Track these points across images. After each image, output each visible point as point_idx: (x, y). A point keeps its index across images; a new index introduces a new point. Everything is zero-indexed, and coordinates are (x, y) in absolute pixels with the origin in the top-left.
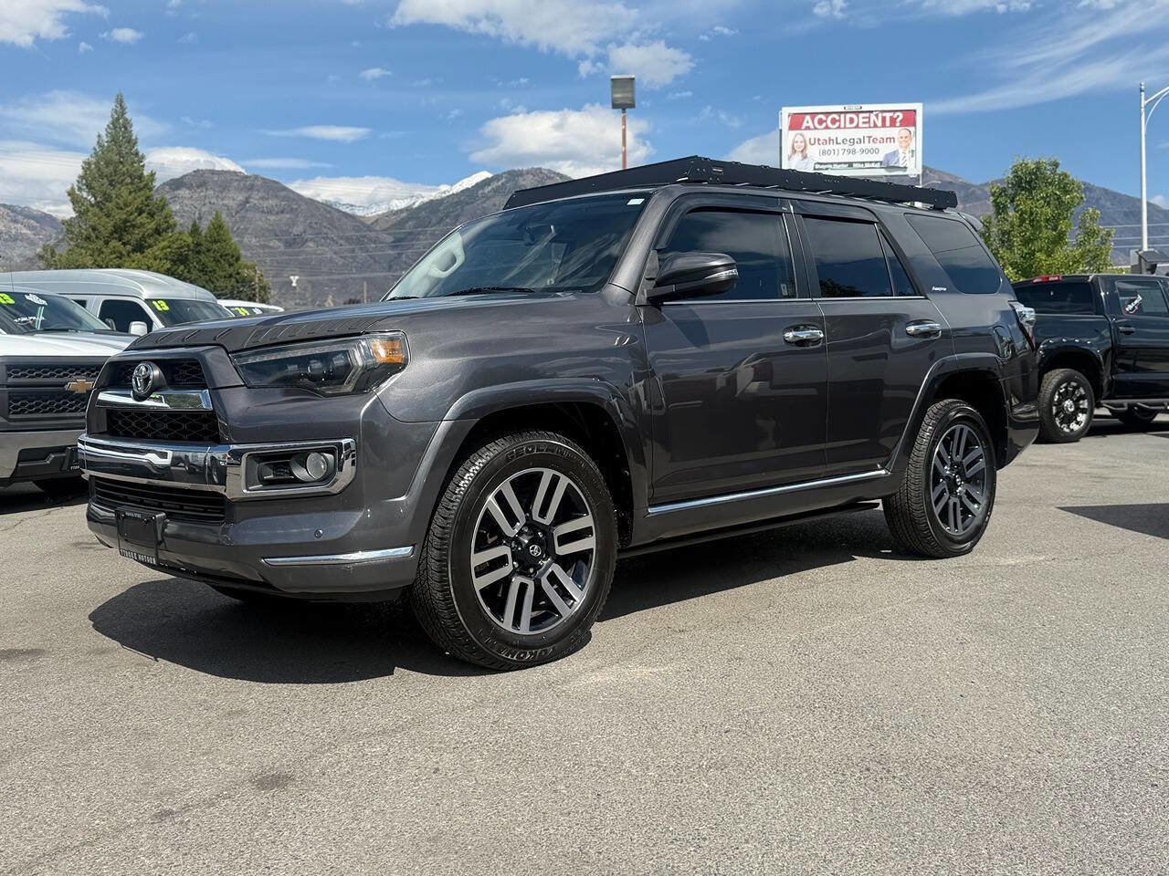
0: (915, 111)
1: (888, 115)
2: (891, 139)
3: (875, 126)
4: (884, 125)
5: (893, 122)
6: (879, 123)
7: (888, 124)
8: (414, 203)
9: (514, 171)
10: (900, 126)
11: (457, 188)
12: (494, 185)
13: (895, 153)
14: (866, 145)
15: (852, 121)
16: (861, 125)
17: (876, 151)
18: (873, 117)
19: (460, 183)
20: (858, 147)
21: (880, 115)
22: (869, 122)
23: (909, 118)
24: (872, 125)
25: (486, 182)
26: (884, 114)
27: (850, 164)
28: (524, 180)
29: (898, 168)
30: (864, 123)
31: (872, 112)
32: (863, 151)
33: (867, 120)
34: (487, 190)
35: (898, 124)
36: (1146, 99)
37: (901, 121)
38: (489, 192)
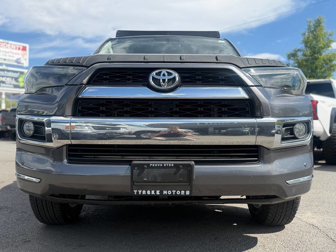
0: (26, 47)
1: (18, 46)
2: (18, 54)
3: (13, 49)
5: (19, 49)
6: (15, 48)
7: (17, 48)
10: (22, 50)
13: (20, 59)
14: (10, 54)
15: (5, 45)
16: (8, 47)
17: (14, 57)
18: (12, 46)
20: (7, 54)
23: (24, 49)
27: (5, 60)
29: (20, 63)
31: (12, 44)
32: (9, 56)
33: (10, 46)
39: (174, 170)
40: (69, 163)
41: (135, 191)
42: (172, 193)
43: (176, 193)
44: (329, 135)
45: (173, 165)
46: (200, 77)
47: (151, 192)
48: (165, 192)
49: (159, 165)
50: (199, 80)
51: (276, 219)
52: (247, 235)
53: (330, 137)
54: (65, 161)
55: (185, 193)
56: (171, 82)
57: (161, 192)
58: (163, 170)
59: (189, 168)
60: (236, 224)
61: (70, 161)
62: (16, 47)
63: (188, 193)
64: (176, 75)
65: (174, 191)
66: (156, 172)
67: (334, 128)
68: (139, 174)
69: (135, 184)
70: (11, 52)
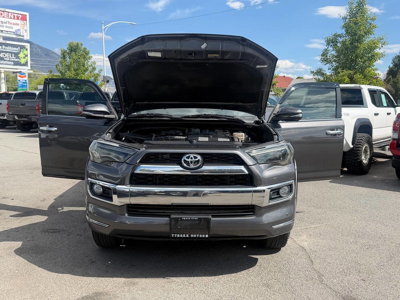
0: (26, 15)
1: (16, 15)
2: (17, 24)
3: (11, 18)
4: (14, 18)
5: (18, 18)
6: (12, 17)
7: (16, 18)
10: (21, 20)
13: (19, 30)
14: (7, 25)
15: (2, 14)
16: (5, 17)
17: (12, 28)
18: (10, 14)
20: (4, 25)
21: (13, 14)
22: (8, 16)
23: (24, 18)
24: (10, 17)
26: (14, 14)
27: (2, 31)
29: (21, 36)
30: (6, 16)
31: (9, 12)
32: (7, 27)
33: (7, 15)
35: (20, 19)
36: (104, 27)
37: (21, 18)
39: (198, 222)
40: (129, 215)
41: (173, 235)
42: (197, 236)
43: (199, 236)
44: (352, 146)
45: (197, 219)
46: (216, 158)
47: (183, 236)
48: (192, 236)
49: (188, 219)
50: (215, 160)
51: (272, 245)
52: (251, 256)
53: (352, 148)
54: (126, 215)
55: (205, 236)
56: (196, 163)
57: (190, 235)
58: (191, 222)
59: (208, 221)
60: (245, 247)
61: (130, 215)
62: (14, 16)
63: (207, 236)
64: (199, 157)
65: (198, 235)
66: (186, 223)
67: (358, 138)
68: (175, 225)
69: (172, 230)
70: (8, 23)
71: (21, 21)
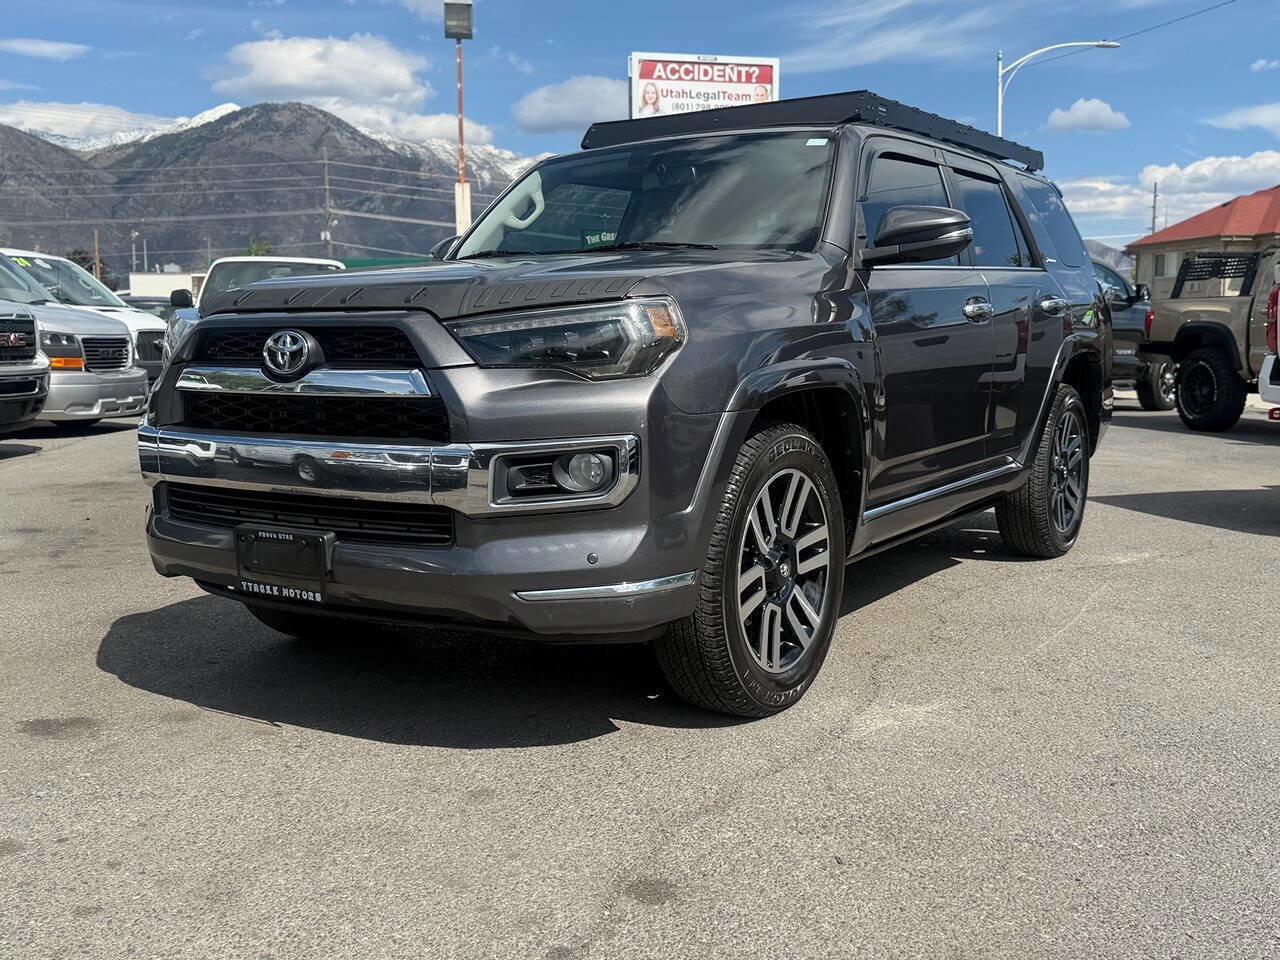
0: (771, 67)
1: (744, 70)
3: (731, 81)
4: (739, 81)
5: (749, 79)
6: (735, 78)
7: (743, 79)
8: (143, 137)
9: (267, 105)
10: (757, 82)
11: (198, 121)
12: (243, 120)
14: (721, 101)
15: (706, 73)
16: (716, 78)
18: (728, 70)
19: (201, 115)
20: (712, 103)
21: (735, 68)
22: (724, 76)
23: (765, 75)
24: (727, 79)
25: (233, 116)
26: (741, 68)
28: (279, 116)
30: (719, 76)
31: (727, 64)
33: (722, 73)
34: (234, 125)
35: (754, 80)
36: (1003, 69)
37: (757, 78)
38: (237, 128)
39: (295, 548)
40: (170, 516)
41: (245, 584)
42: (296, 594)
43: (301, 595)
45: (291, 538)
47: (265, 589)
48: (285, 592)
49: (271, 537)
50: (358, 351)
54: (168, 514)
55: (314, 597)
56: (295, 359)
57: (280, 590)
58: (277, 547)
59: (317, 546)
62: (739, 73)
63: (318, 598)
65: (298, 592)
66: (268, 548)
68: (247, 551)
70: (722, 95)
71: (757, 85)
